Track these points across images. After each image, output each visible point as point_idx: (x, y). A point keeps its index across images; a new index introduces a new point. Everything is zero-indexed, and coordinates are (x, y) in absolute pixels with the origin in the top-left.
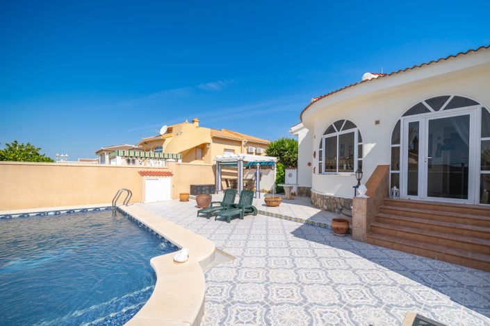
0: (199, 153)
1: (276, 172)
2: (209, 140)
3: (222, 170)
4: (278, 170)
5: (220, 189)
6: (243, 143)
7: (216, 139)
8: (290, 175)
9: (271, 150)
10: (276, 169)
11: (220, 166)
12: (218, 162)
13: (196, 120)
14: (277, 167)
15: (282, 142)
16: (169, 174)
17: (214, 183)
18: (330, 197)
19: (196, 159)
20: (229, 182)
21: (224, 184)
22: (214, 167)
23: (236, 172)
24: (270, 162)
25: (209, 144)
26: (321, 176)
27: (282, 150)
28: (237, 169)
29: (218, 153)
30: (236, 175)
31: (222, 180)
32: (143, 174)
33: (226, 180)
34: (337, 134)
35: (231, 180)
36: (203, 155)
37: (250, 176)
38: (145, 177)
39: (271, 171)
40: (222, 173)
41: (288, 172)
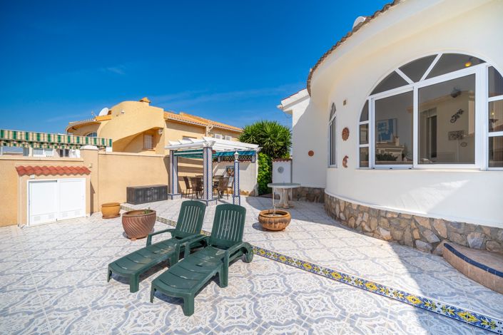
0: (148, 140)
1: (257, 166)
2: (162, 124)
3: (179, 164)
4: (261, 163)
5: (176, 192)
6: (208, 130)
7: (171, 123)
8: (280, 170)
9: (248, 136)
10: (257, 161)
11: (175, 157)
12: (172, 151)
13: (145, 99)
14: (259, 158)
15: (262, 126)
16: (84, 171)
17: (167, 184)
18: (399, 215)
19: (145, 149)
20: (190, 182)
21: (183, 184)
22: (167, 159)
23: (202, 167)
24: (248, 152)
25: (162, 129)
26: (364, 171)
27: (262, 136)
28: (201, 163)
29: (173, 140)
30: (201, 170)
31: (179, 179)
32: (23, 171)
33: (186, 179)
34: (413, 87)
35: (192, 179)
36: (154, 145)
37: (221, 172)
38: (25, 176)
39: (251, 165)
40: (179, 169)
41: (276, 165)
